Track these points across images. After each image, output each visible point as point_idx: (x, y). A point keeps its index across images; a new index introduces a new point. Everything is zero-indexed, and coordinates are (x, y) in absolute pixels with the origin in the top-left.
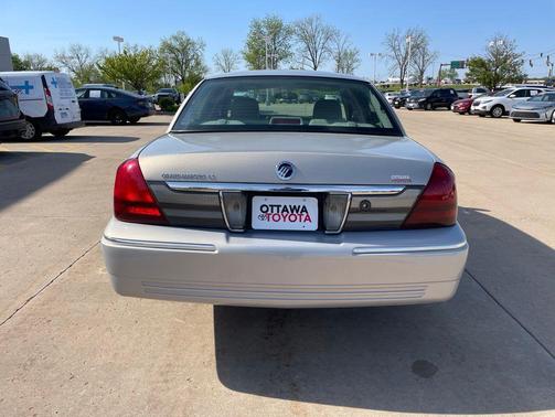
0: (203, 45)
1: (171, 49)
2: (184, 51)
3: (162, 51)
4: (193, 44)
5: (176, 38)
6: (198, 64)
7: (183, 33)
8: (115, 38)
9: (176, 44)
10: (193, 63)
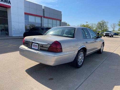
0: (108, 23)
1: (100, 24)
2: (103, 24)
3: (98, 24)
4: (105, 22)
5: (101, 21)
6: (106, 27)
7: (104, 20)
8: (86, 22)
9: (101, 23)
10: (105, 26)
